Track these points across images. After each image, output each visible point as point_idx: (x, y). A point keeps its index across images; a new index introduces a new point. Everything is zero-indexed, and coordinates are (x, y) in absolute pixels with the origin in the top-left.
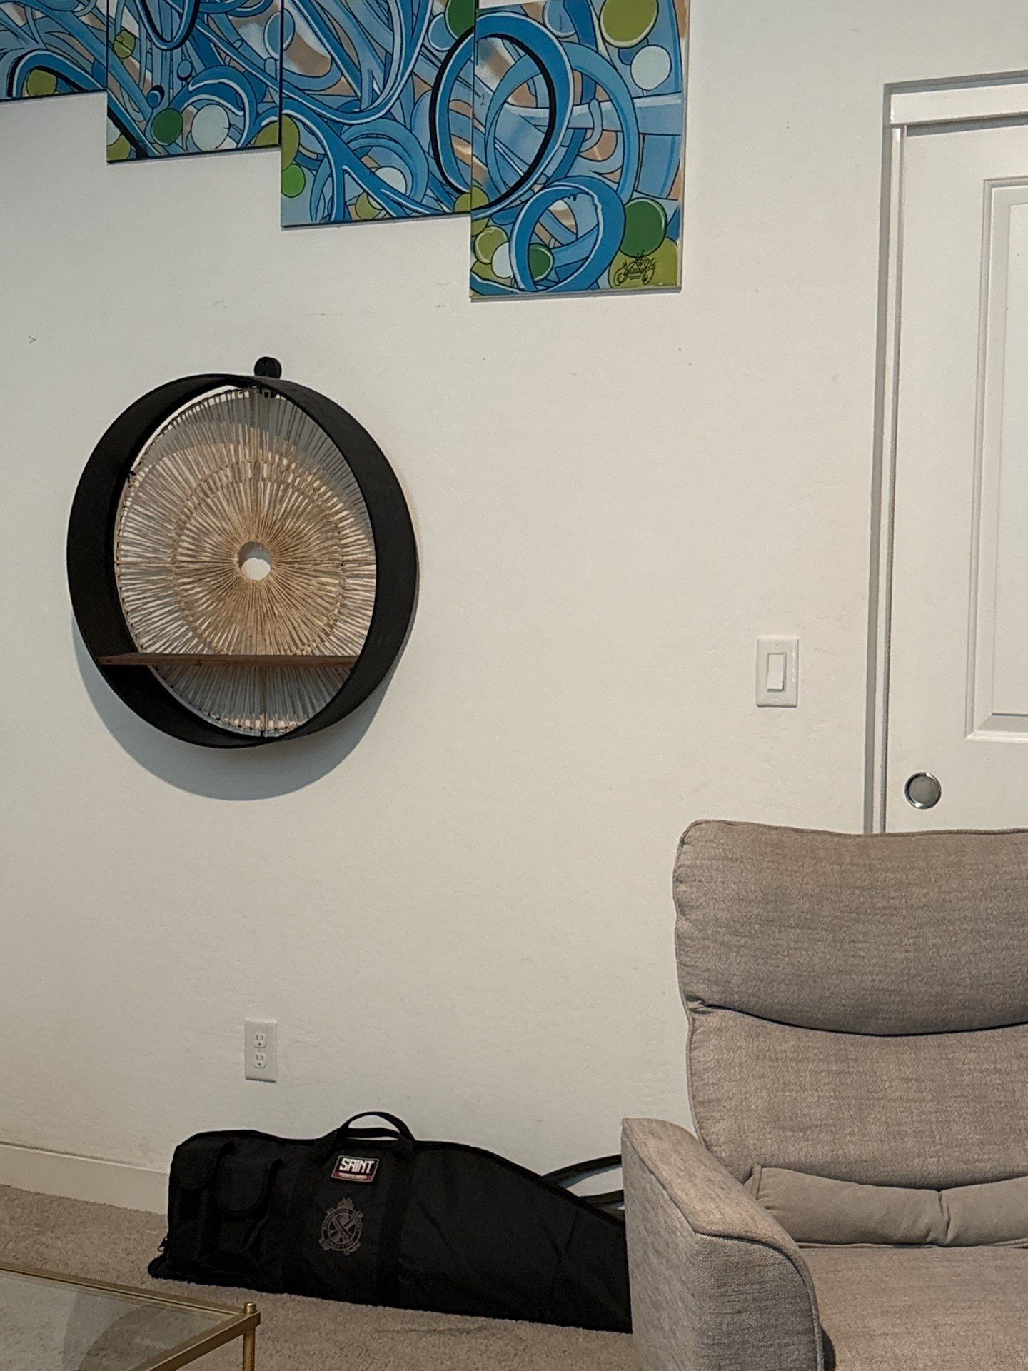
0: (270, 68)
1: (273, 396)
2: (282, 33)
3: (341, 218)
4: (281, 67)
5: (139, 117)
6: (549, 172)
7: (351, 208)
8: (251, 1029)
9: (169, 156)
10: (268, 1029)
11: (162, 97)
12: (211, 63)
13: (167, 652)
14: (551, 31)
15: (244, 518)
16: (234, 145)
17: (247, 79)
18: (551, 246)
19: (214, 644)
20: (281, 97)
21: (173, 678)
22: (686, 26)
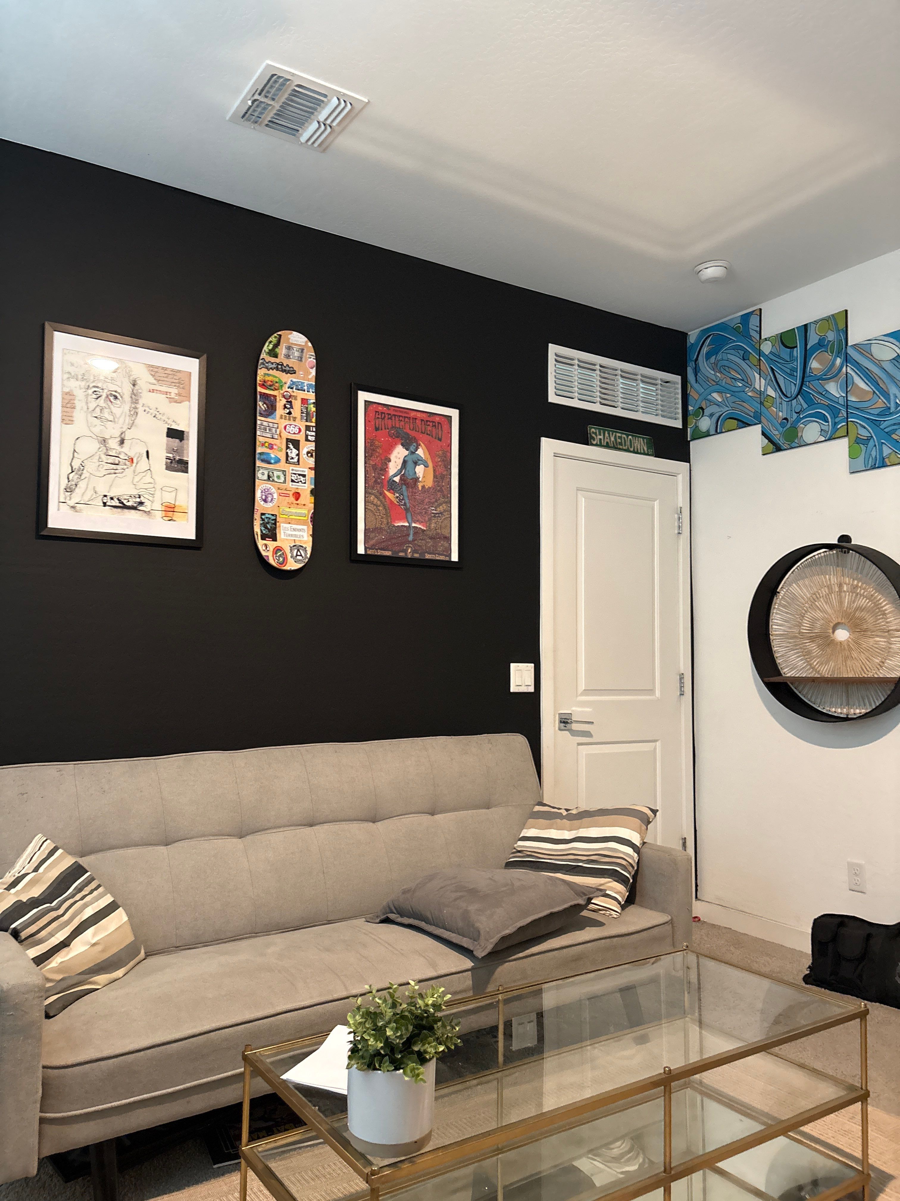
0: (841, 401)
1: (848, 552)
2: (847, 384)
3: (881, 465)
4: (847, 400)
5: (776, 433)
7: (887, 460)
8: (851, 866)
9: (792, 448)
10: (860, 866)
11: (787, 422)
12: (811, 404)
13: (797, 676)
15: (835, 611)
16: (823, 439)
17: (830, 408)
19: (821, 672)
20: (847, 414)
21: (800, 689)
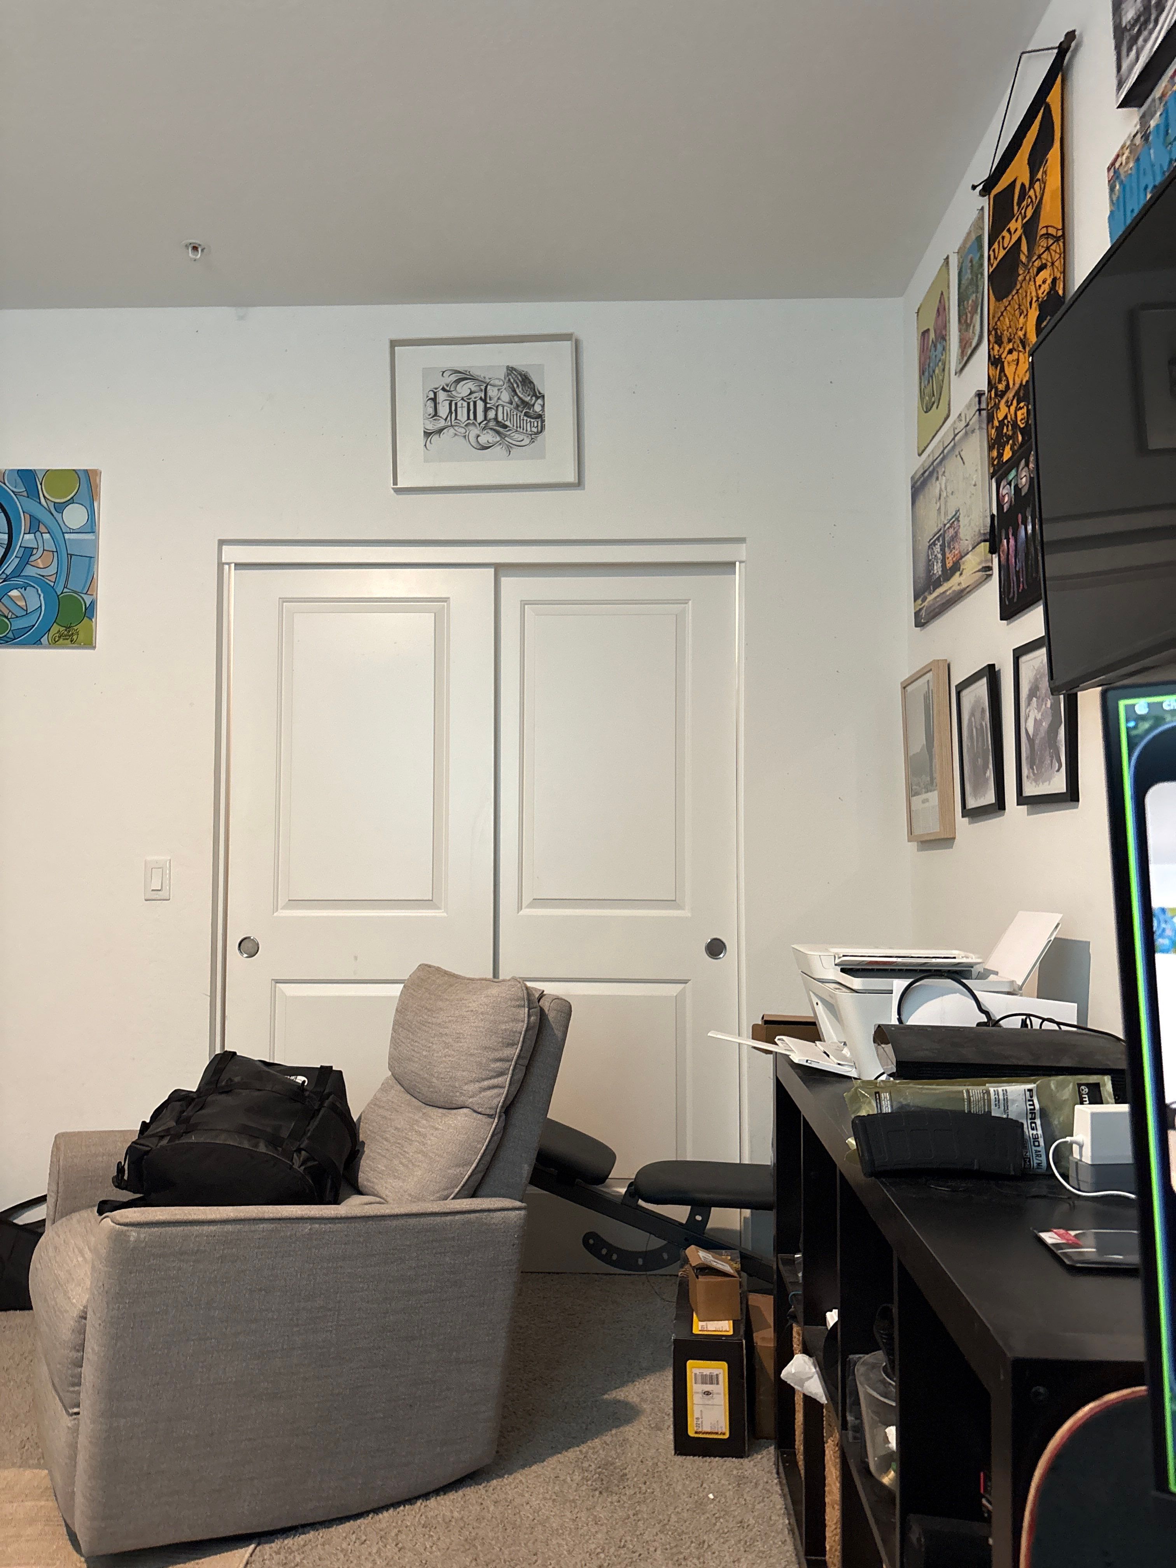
6: (8, 572)
14: (9, 487)
18: (9, 617)
22: (98, 494)
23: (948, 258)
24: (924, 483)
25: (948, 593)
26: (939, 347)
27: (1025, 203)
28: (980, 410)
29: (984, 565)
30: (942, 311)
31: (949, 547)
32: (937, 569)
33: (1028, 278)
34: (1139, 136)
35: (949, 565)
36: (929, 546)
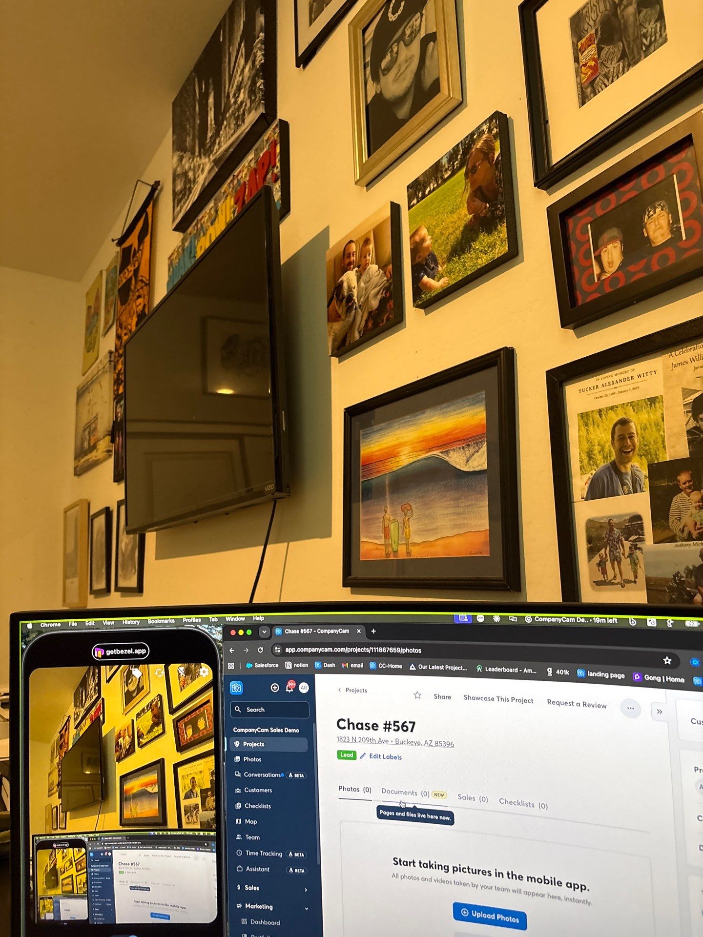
23: (101, 272)
24: (83, 393)
25: (91, 460)
26: (96, 318)
27: (135, 259)
28: (110, 361)
29: (107, 449)
30: (98, 298)
31: (92, 434)
32: (86, 445)
33: (133, 299)
34: (181, 248)
35: (92, 444)
36: (83, 431)
